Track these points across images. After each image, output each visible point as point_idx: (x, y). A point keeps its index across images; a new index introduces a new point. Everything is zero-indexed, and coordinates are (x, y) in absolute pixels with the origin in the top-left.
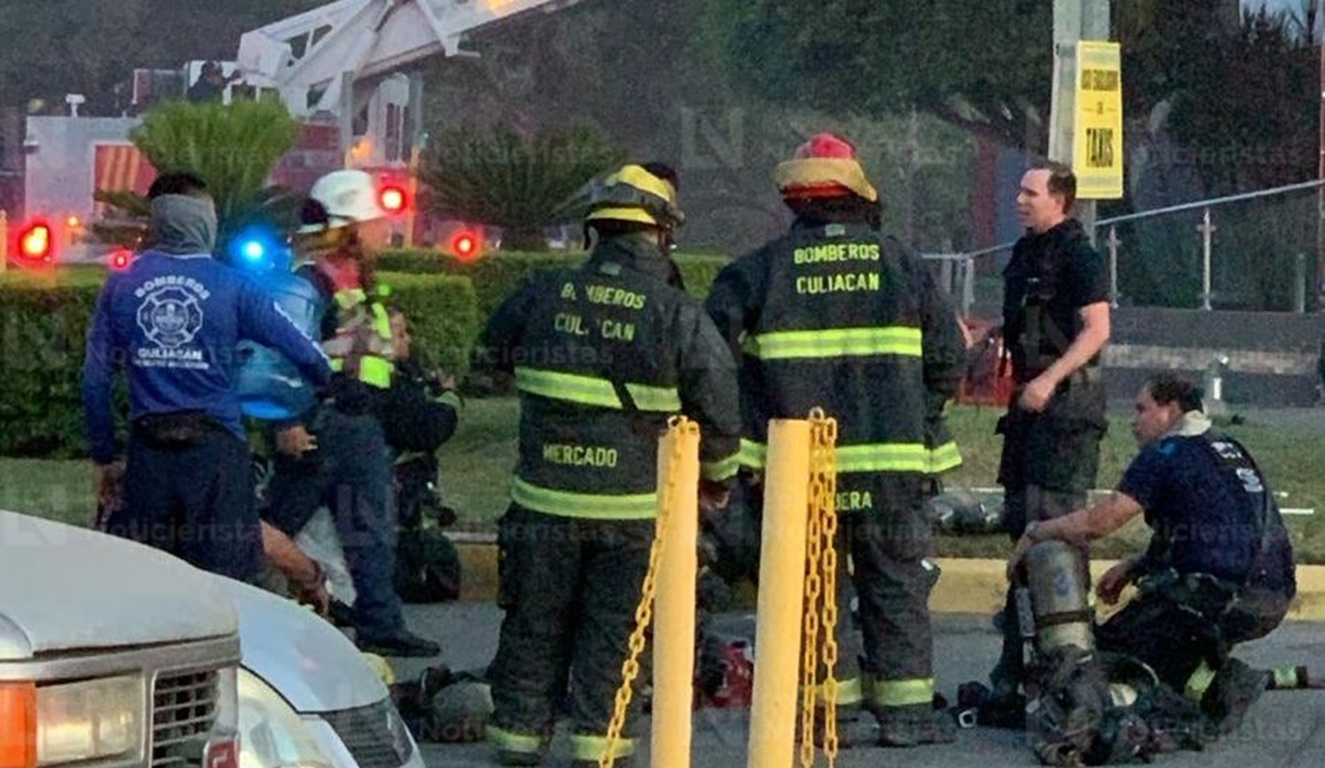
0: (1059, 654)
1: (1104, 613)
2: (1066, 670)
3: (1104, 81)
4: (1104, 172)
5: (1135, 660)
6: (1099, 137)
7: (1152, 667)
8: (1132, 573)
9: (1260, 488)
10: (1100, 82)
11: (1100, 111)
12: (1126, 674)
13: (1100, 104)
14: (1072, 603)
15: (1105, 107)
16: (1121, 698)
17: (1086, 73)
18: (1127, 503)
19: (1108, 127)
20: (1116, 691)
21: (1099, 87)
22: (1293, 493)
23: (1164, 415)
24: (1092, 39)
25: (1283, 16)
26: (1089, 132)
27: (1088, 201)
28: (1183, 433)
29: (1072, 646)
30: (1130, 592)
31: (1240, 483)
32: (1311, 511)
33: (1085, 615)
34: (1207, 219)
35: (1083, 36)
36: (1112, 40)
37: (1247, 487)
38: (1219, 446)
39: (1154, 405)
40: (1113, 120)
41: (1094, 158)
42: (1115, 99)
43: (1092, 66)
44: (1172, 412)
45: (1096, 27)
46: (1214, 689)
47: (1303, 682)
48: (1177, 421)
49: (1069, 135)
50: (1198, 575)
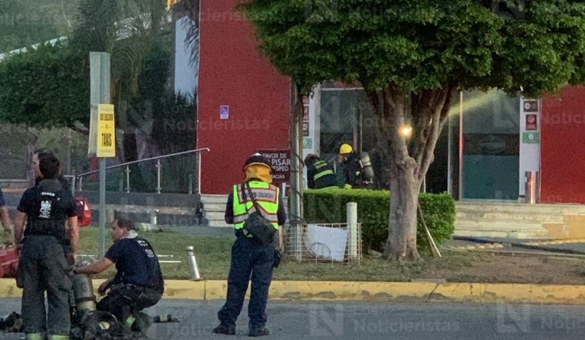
0: (83, 312)
1: (99, 298)
2: (84, 317)
3: (108, 117)
4: (108, 148)
5: (109, 313)
6: (106, 137)
7: (116, 316)
8: (109, 285)
9: (153, 256)
10: (106, 118)
11: (107, 127)
12: (106, 318)
13: (107, 125)
14: (88, 294)
15: (109, 126)
16: (104, 326)
17: (102, 115)
18: (108, 261)
19: (109, 133)
20: (103, 324)
21: (106, 119)
22: (175, 256)
23: (122, 231)
24: (104, 103)
25: (186, 95)
26: (103, 135)
27: (102, 158)
28: (129, 237)
29: (87, 309)
30: (108, 291)
31: (146, 255)
32: (180, 262)
33: (93, 298)
34: (159, 163)
35: (101, 103)
36: (111, 104)
37: (149, 256)
38: (139, 242)
39: (118, 228)
40: (111, 130)
41: (105, 143)
42: (112, 123)
43: (104, 112)
44: (124, 231)
45: (106, 98)
46: (134, 324)
47: (169, 320)
48: (125, 233)
49: (96, 136)
50: (130, 285)
